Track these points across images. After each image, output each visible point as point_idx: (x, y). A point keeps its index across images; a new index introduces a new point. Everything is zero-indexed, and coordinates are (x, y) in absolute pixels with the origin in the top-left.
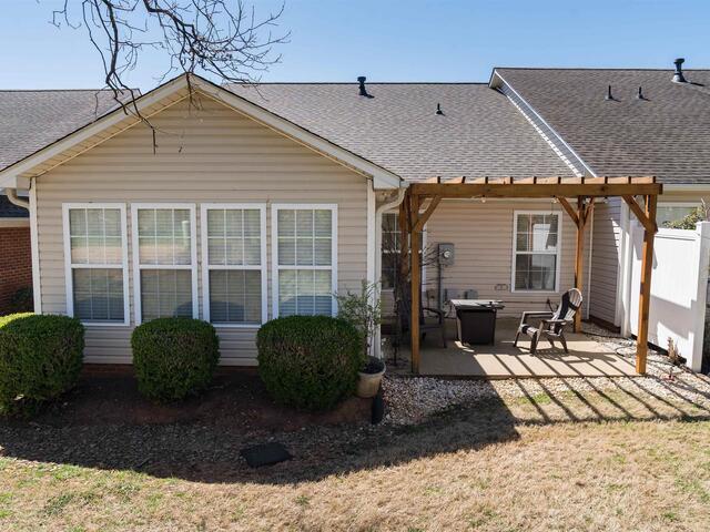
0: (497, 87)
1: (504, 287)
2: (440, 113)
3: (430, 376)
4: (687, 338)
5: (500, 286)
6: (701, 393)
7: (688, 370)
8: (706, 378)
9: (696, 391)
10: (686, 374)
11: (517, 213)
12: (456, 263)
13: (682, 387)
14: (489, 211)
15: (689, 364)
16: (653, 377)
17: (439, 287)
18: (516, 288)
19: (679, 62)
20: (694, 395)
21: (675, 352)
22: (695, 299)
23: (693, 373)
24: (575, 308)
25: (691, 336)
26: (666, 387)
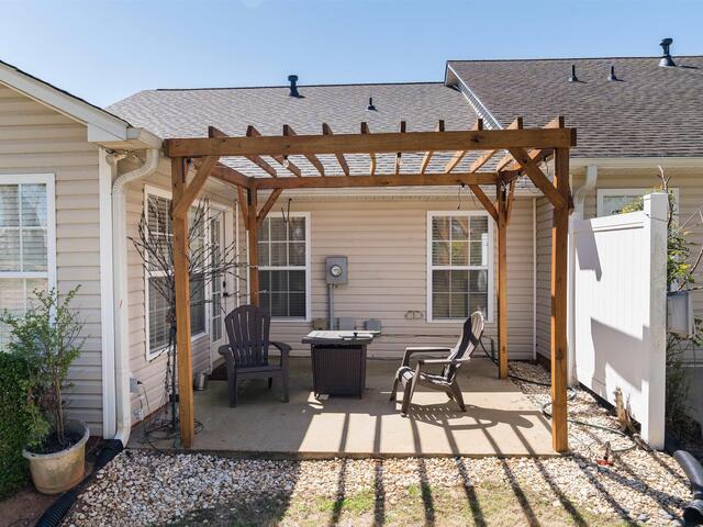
0: (454, 85)
1: (418, 315)
2: (372, 108)
3: (205, 452)
4: (639, 388)
5: (412, 314)
6: (653, 494)
7: (642, 446)
8: (670, 461)
9: (645, 489)
10: (638, 452)
11: (431, 214)
12: (351, 283)
13: (623, 481)
14: (393, 212)
15: (645, 435)
16: (577, 458)
17: (329, 315)
18: (434, 317)
19: (666, 43)
20: (639, 497)
21: (627, 412)
22: (648, 324)
23: (650, 451)
24: (475, 342)
25: (645, 386)
26: (592, 480)
